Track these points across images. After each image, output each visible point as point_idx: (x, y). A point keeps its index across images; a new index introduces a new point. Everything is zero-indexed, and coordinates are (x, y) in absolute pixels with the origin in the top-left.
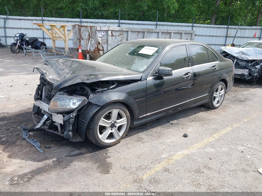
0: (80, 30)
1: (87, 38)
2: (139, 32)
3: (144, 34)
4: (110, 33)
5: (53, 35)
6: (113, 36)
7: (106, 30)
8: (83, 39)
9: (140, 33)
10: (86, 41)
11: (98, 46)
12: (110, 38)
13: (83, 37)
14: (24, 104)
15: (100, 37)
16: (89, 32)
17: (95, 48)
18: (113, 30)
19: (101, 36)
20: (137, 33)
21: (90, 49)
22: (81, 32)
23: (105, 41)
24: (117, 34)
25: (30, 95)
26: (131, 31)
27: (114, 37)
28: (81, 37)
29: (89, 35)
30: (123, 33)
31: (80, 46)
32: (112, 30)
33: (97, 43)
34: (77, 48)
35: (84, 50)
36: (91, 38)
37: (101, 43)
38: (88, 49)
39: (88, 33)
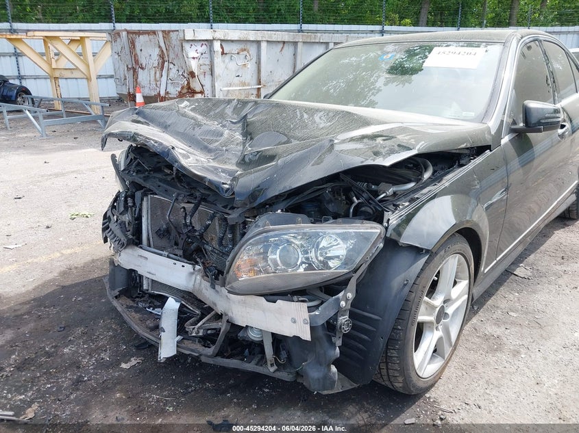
0: (133, 43)
1: (156, 65)
2: (284, 42)
3: (296, 48)
4: (217, 45)
5: (50, 65)
6: (226, 54)
7: (206, 40)
8: (142, 68)
9: (286, 46)
10: (153, 73)
11: (188, 83)
12: (218, 60)
13: (143, 61)
14: (43, 259)
15: (194, 58)
16: (160, 47)
17: (182, 88)
18: (226, 38)
19: (196, 55)
20: (281, 45)
21: (167, 93)
22: (138, 49)
23: (207, 68)
24: (234, 48)
25: (48, 227)
26: (268, 41)
27: (227, 58)
28: (137, 62)
29: (162, 56)
30: (248, 46)
31: (135, 87)
32: (223, 38)
33: (186, 75)
34: (129, 93)
35: (150, 97)
36: (166, 64)
37: (196, 74)
38: (163, 93)
39: (157, 51)
